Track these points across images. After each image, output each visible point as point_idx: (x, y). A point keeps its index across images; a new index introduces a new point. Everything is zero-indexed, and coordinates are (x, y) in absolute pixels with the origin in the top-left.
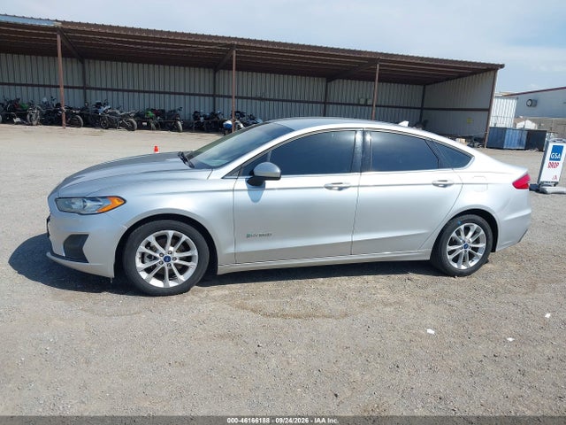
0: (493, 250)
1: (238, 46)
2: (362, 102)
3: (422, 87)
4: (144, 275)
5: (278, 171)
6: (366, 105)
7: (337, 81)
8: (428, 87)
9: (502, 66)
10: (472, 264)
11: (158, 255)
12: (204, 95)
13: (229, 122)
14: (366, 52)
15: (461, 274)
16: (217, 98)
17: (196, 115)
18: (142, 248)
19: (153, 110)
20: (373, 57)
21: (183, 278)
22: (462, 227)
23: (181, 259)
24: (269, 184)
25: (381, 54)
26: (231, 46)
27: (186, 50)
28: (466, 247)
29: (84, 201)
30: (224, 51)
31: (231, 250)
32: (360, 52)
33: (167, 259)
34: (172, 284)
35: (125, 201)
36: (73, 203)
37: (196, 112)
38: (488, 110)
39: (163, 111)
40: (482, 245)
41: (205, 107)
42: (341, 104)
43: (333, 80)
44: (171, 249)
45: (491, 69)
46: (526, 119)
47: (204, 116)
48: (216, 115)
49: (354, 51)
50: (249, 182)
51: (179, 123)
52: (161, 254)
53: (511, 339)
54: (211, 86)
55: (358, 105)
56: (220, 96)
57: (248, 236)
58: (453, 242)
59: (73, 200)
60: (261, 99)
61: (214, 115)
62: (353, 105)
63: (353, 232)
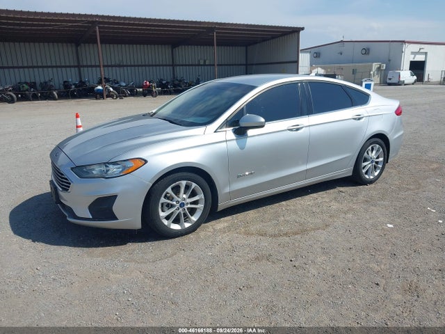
0: (387, 162)
1: (100, 23)
2: (202, 63)
3: (245, 48)
4: (166, 222)
5: (262, 120)
6: (205, 65)
7: (180, 47)
8: (249, 47)
9: (303, 29)
10: (376, 174)
11: (175, 203)
12: (70, 67)
13: (100, 87)
14: (205, 23)
15: (371, 182)
16: (82, 69)
17: (66, 85)
18: (163, 200)
19: (26, 83)
20: (210, 26)
21: (194, 218)
22: (370, 148)
23: (191, 203)
24: (250, 132)
25: (217, 23)
26: (93, 23)
27: (56, 28)
28: (372, 162)
29: (106, 166)
30: (85, 27)
31: (227, 190)
32: (200, 23)
33: (182, 205)
34: (187, 225)
35: (146, 162)
36: (94, 170)
37: (65, 82)
38: (297, 62)
39: (35, 83)
40: (381, 159)
41: (72, 77)
42: (186, 65)
43: (178, 46)
44: (184, 196)
45: (296, 31)
46: (317, 67)
47: (74, 84)
48: (84, 83)
49: (196, 22)
50: (236, 132)
51: (55, 93)
52: (178, 202)
53: (441, 221)
54: (75, 58)
55: (199, 65)
56: (84, 66)
57: (238, 177)
58: (366, 160)
59: (92, 167)
60: (119, 66)
61: (82, 83)
62: (195, 65)
63: (307, 162)
